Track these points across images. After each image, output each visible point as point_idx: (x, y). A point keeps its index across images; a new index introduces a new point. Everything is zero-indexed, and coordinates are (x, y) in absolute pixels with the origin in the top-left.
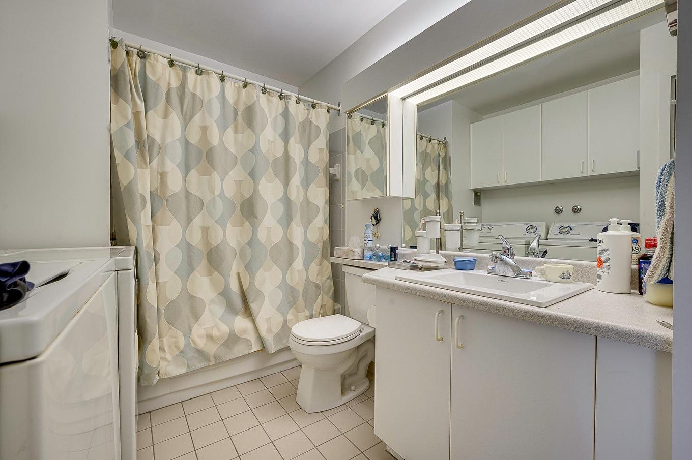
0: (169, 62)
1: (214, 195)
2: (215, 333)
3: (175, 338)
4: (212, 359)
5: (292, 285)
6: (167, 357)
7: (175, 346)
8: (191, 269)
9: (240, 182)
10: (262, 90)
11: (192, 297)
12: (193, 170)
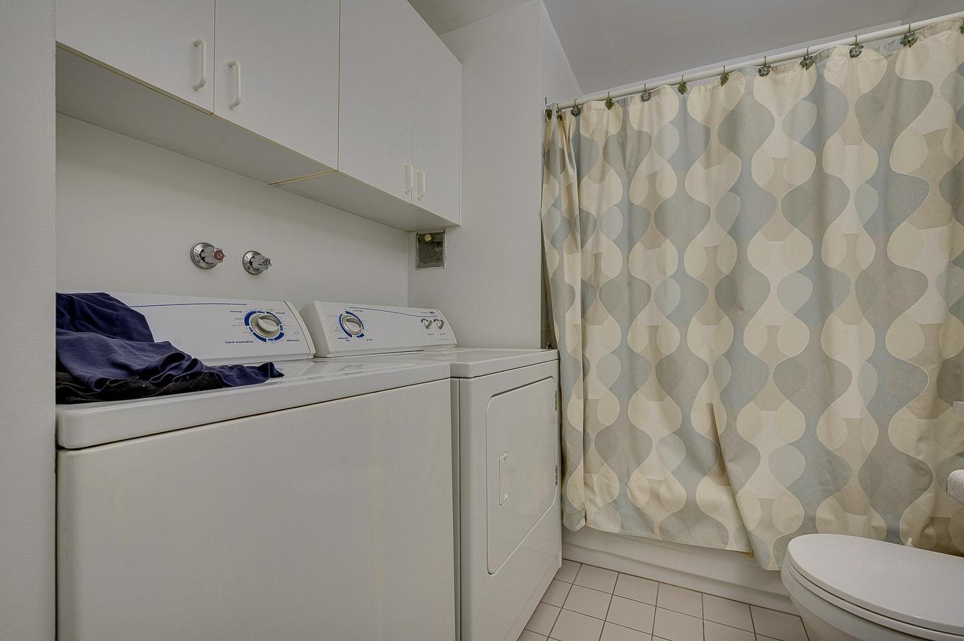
0: (607, 103)
1: (665, 276)
2: (663, 491)
3: (607, 478)
4: (657, 530)
5: (831, 449)
6: (596, 501)
7: (608, 491)
8: (634, 388)
9: (716, 248)
10: (760, 71)
11: (633, 428)
12: (638, 243)
